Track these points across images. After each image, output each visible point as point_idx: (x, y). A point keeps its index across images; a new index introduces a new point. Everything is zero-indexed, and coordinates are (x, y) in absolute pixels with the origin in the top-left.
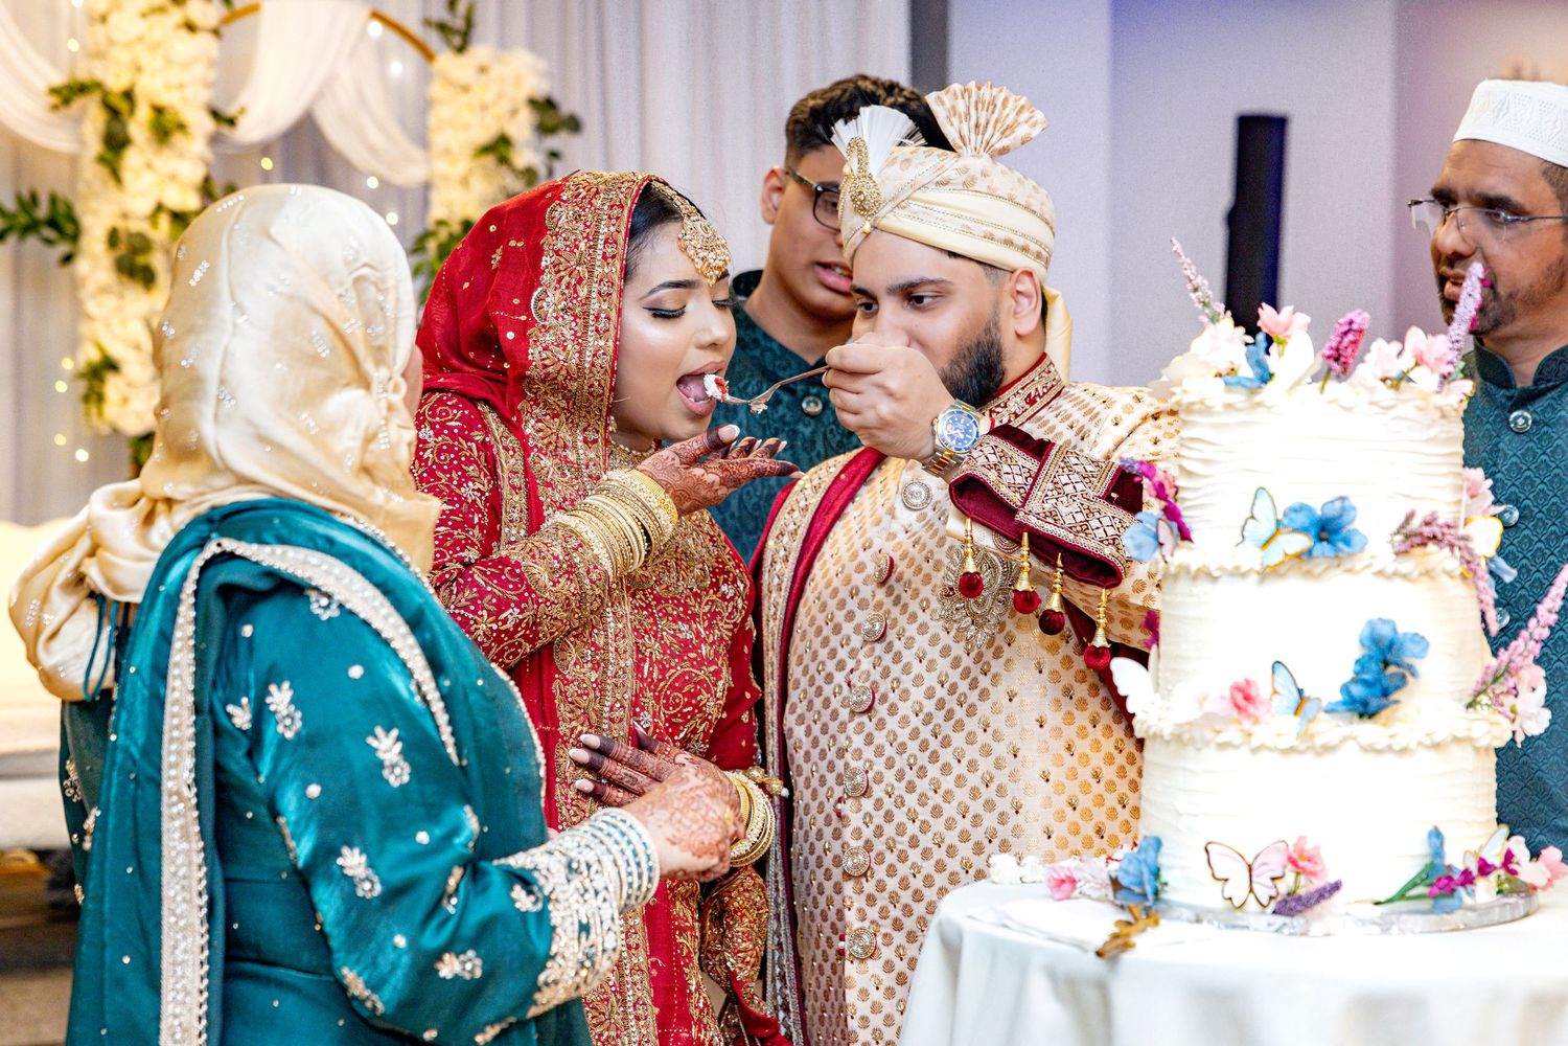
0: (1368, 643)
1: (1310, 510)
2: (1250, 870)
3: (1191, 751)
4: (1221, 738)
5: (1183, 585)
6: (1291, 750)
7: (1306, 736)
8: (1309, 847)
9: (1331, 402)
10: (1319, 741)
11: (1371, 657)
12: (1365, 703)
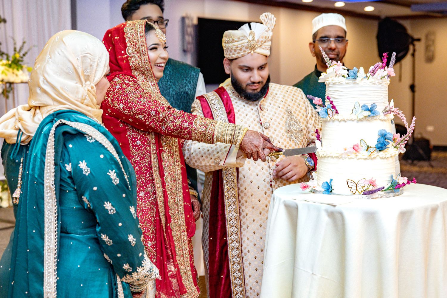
0: (380, 135)
1: (367, 106)
2: (356, 185)
3: (341, 160)
4: (349, 157)
5: (336, 123)
6: (366, 159)
8: (373, 179)
9: (370, 82)
10: (372, 157)
11: (381, 138)
12: (381, 148)
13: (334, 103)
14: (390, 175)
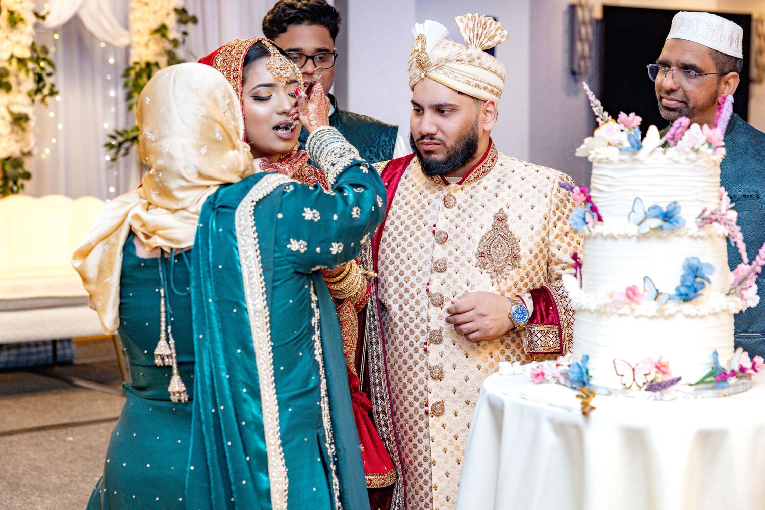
0: (687, 268)
1: (660, 208)
2: (634, 371)
3: (605, 317)
4: (620, 312)
5: (599, 241)
6: (654, 317)
7: (661, 311)
8: (664, 361)
9: (668, 159)
10: (667, 313)
11: (689, 275)
12: (687, 295)
13: (593, 200)
14: (711, 352)
